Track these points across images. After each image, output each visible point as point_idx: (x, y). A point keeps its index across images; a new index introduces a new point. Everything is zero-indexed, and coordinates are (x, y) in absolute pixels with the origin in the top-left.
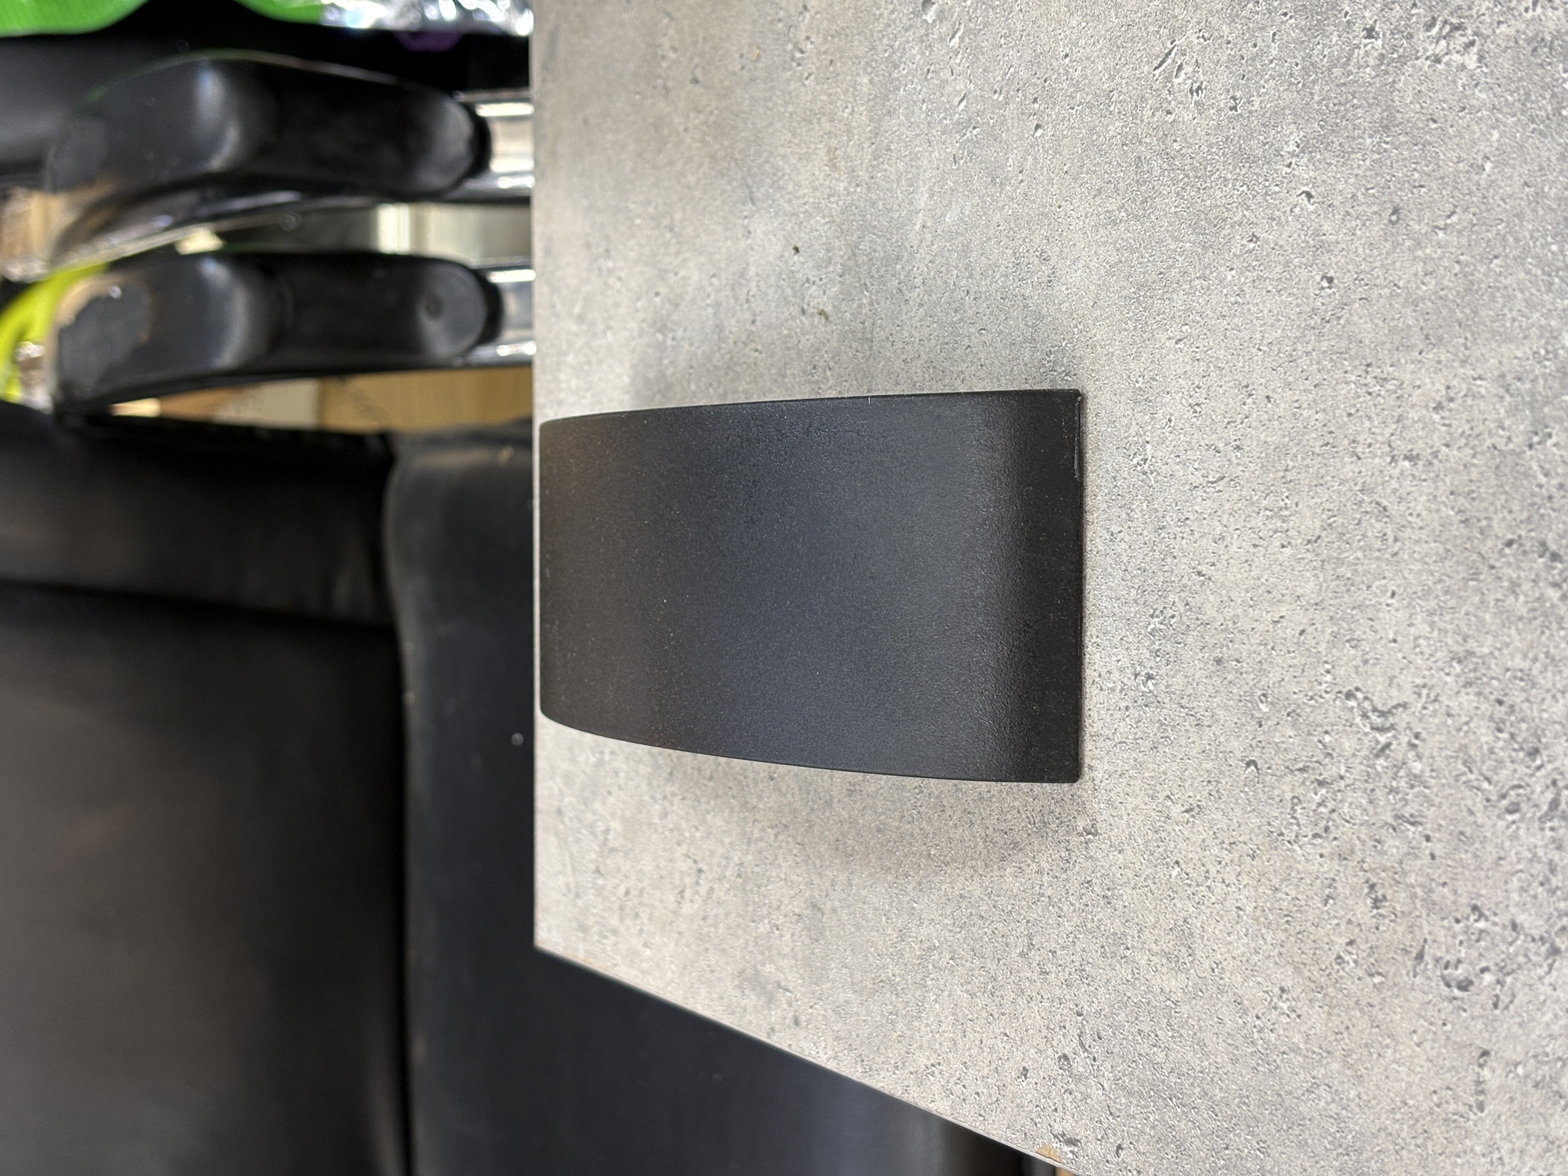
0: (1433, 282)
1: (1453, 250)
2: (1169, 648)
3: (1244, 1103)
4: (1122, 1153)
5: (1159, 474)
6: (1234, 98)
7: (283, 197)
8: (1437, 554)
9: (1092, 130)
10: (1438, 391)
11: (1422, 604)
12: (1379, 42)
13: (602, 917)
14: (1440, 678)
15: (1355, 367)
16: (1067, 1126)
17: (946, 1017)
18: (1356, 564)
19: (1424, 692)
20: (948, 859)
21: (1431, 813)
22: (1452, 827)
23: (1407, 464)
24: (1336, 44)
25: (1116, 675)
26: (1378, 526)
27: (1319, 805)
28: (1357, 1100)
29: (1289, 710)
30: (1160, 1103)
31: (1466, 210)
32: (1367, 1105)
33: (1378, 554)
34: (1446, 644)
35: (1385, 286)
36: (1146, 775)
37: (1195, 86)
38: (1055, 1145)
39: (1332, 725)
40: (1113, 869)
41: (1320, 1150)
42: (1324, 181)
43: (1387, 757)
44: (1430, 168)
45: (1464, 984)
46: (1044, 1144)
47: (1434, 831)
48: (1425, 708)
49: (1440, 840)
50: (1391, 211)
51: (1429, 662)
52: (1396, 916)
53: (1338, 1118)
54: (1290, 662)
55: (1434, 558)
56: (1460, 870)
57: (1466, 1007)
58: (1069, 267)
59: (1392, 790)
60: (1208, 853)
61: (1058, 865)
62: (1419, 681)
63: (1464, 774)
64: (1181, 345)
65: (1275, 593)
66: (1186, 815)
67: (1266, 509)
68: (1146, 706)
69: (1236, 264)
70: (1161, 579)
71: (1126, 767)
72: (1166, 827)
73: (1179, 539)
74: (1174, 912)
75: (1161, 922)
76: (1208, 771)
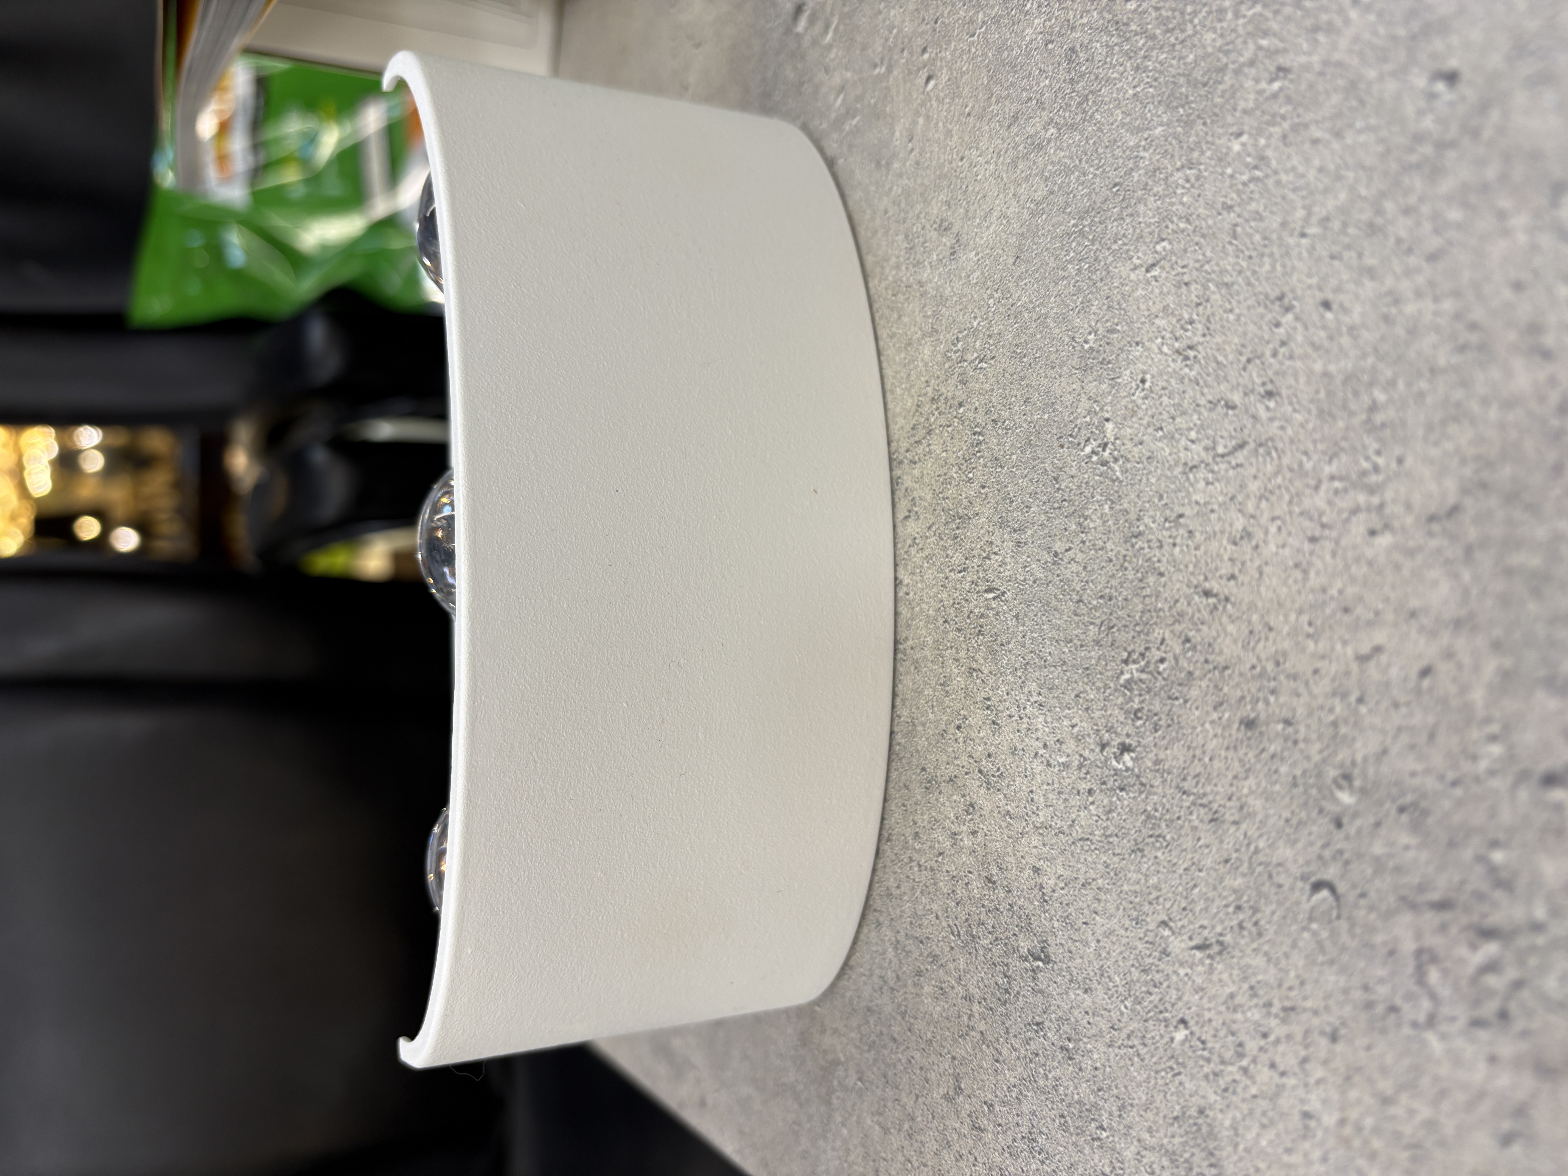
2: (1157, 707)
27: (1484, 969)
29: (1402, 802)
39: (1510, 832)
40: (1076, 1013)
54: (1399, 722)
60: (1241, 1016)
64: (1156, 272)
65: (1359, 610)
66: (1198, 954)
67: (1332, 478)
68: (1122, 790)
69: (1249, 122)
70: (1140, 607)
71: (1092, 874)
72: (1162, 966)
73: (1166, 548)
74: (1178, 1094)
75: (1158, 1104)
76: (1235, 891)
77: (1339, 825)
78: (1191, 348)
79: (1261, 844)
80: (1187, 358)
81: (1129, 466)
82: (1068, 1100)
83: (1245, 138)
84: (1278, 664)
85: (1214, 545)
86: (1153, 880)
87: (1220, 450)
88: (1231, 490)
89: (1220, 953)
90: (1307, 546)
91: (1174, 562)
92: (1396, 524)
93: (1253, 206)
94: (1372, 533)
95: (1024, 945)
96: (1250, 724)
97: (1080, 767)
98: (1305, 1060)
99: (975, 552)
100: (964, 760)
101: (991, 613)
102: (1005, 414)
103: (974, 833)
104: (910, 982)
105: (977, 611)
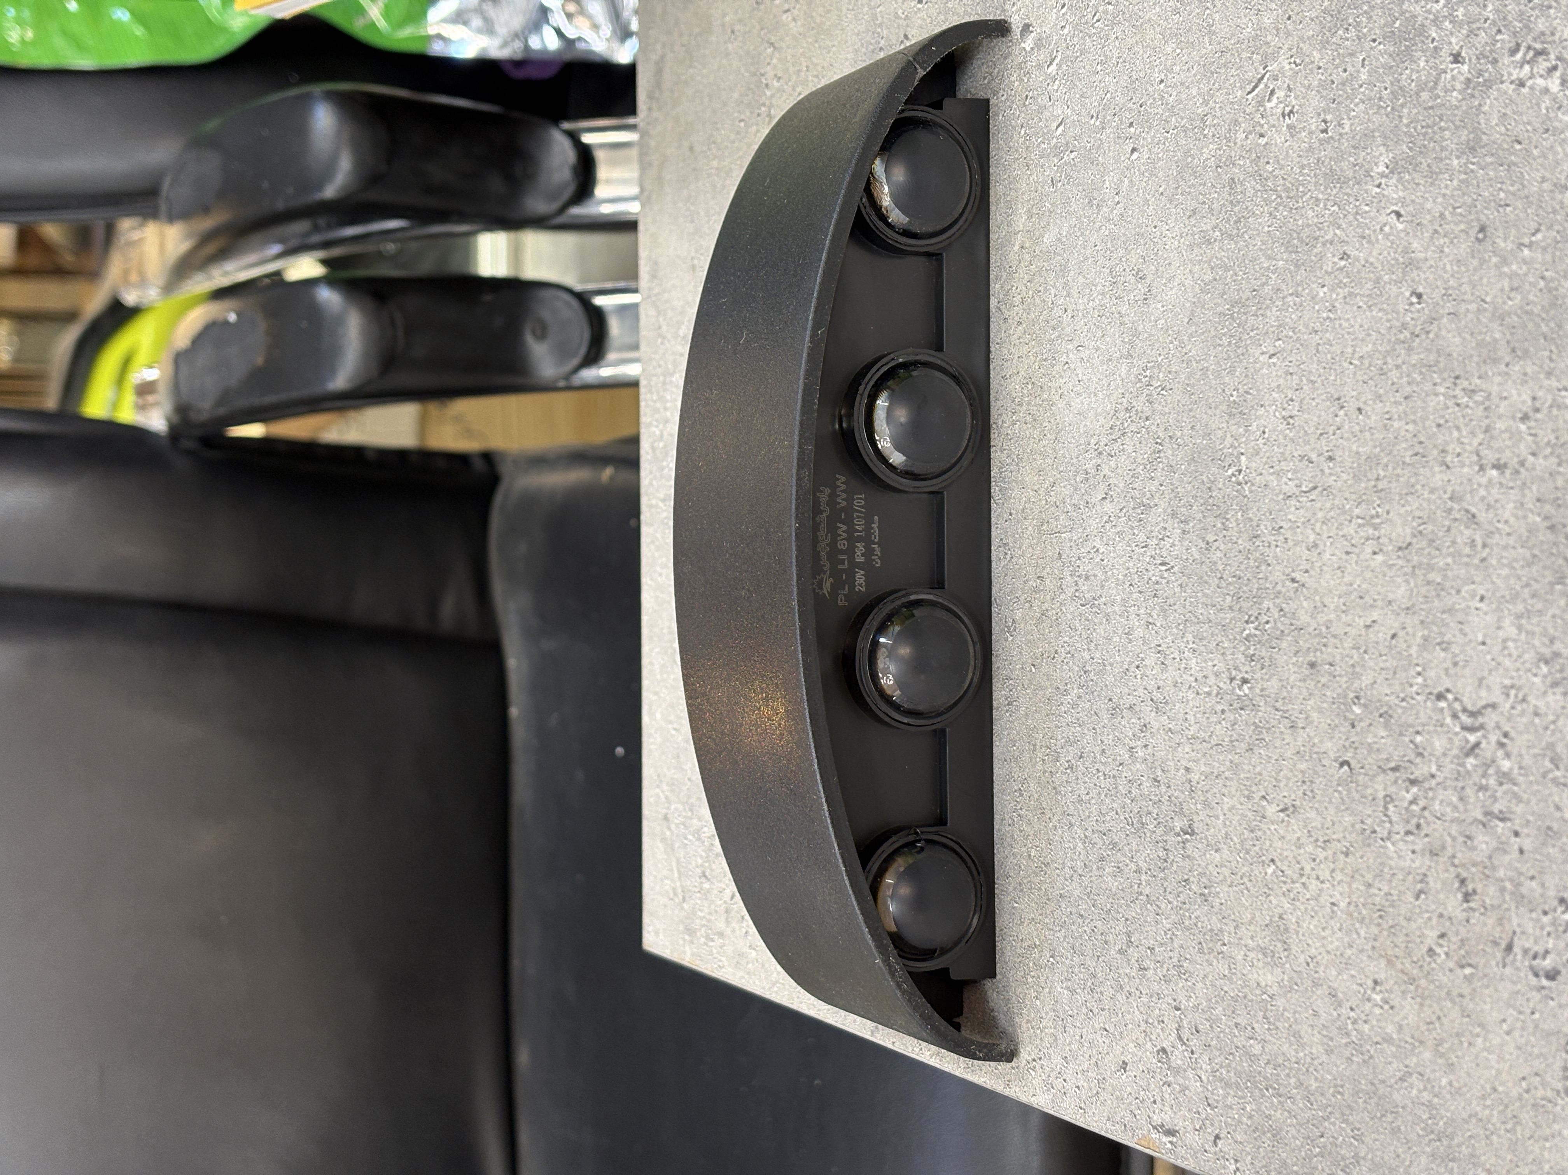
0: (1519, 297)
1: (1538, 266)
2: (1263, 654)
3: (1339, 1093)
4: (1220, 1143)
5: (1253, 484)
6: (1325, 121)
7: (393, 224)
8: (1524, 559)
9: (1187, 153)
10: (1524, 402)
11: (1510, 607)
12: (1465, 68)
13: (709, 921)
14: (1528, 680)
15: (1444, 380)
16: (1165, 1117)
17: (1047, 1013)
18: (1445, 570)
19: (1513, 692)
20: (1048, 860)
21: (1519, 809)
22: (1539, 823)
23: (1494, 473)
24: (1424, 69)
25: (1212, 680)
26: (1467, 532)
27: (1412, 802)
28: (1448, 1088)
29: (1381, 711)
30: (1257, 1093)
31: (1550, 227)
32: (1457, 1092)
33: (1466, 560)
34: (1533, 646)
35: (1473, 301)
36: (1242, 776)
37: (1287, 110)
38: (1154, 1136)
39: (1424, 725)
40: (1210, 867)
41: (1413, 1136)
42: (1413, 201)
43: (1477, 756)
44: (1516, 187)
45: (1552, 973)
46: (1143, 1135)
47: (1522, 826)
48: (1513, 708)
49: (1528, 835)
50: (1477, 229)
51: (1518, 665)
52: (1485, 908)
53: (1430, 1106)
54: (1382, 665)
55: (1521, 563)
56: (1547, 864)
57: (1554, 995)
58: (1165, 285)
59: (1482, 788)
60: (1302, 851)
61: (1156, 864)
62: (1508, 682)
63: (1551, 771)
64: (1274, 360)
65: (1367, 598)
66: (1282, 814)
67: (1358, 517)
68: (1242, 709)
69: (1328, 281)
70: (1256, 586)
71: (1222, 769)
72: (1262, 826)
73: (1273, 547)
74: (1269, 908)
75: (1257, 918)
76: (1302, 772)
77: (1353, 726)
78: (1291, 417)
79: (1316, 741)
80: (1288, 424)
81: (1253, 488)
82: (1204, 930)
83: (1325, 289)
84: (1328, 628)
85: (1298, 549)
86: (1258, 769)
87: (1304, 489)
88: (1309, 515)
89: (1293, 813)
90: (1344, 557)
91: (1276, 557)
92: (1385, 549)
93: (1328, 335)
94: (1375, 553)
95: (1178, 825)
96: (1312, 665)
97: (1218, 694)
98: (1333, 871)
99: (1154, 534)
100: (1140, 692)
101: (1164, 581)
102: (1179, 434)
103: (1146, 746)
104: (1095, 867)
105: (1154, 578)
